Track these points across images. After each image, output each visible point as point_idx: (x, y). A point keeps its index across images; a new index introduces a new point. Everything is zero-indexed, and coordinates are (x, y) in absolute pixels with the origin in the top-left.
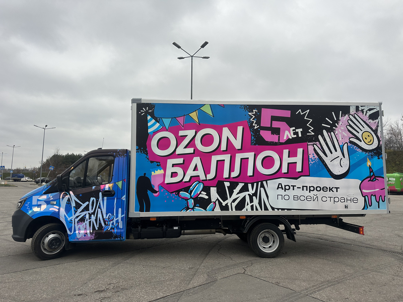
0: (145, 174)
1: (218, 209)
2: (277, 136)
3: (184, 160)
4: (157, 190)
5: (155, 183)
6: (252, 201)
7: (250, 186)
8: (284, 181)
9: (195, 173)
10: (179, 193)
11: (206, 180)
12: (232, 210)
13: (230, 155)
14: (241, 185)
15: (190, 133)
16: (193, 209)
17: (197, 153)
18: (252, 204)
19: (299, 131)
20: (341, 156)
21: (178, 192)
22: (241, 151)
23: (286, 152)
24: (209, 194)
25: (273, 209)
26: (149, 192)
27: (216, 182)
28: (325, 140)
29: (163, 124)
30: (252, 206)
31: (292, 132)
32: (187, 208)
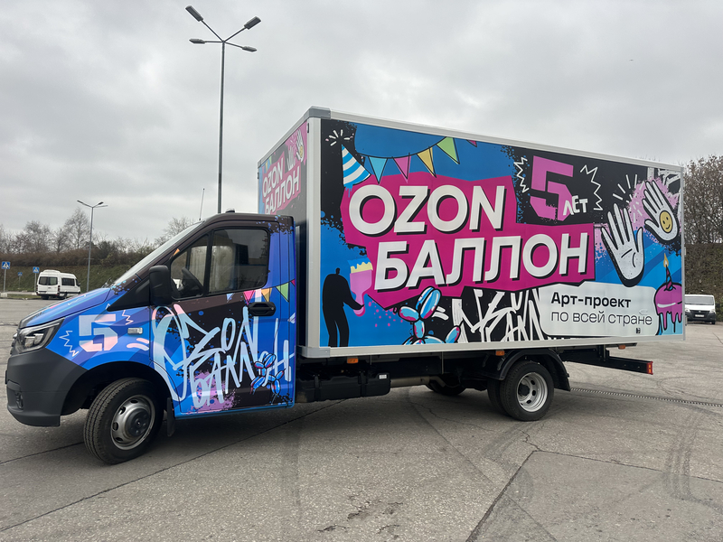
0: (338, 270)
1: (463, 338)
2: (555, 209)
3: (408, 246)
4: (361, 304)
5: (358, 290)
6: (515, 324)
7: (513, 295)
8: (562, 289)
9: (427, 272)
10: (399, 310)
11: (445, 285)
12: (486, 341)
13: (483, 239)
14: (499, 295)
15: (419, 192)
16: (423, 339)
17: (430, 232)
18: (516, 329)
19: (584, 201)
20: (634, 250)
21: (398, 307)
22: (501, 232)
23: (565, 237)
24: (449, 312)
25: (545, 336)
26: (346, 307)
27: (460, 289)
28: (616, 222)
29: (370, 169)
30: (516, 333)
31: (574, 204)
32: (414, 339)
